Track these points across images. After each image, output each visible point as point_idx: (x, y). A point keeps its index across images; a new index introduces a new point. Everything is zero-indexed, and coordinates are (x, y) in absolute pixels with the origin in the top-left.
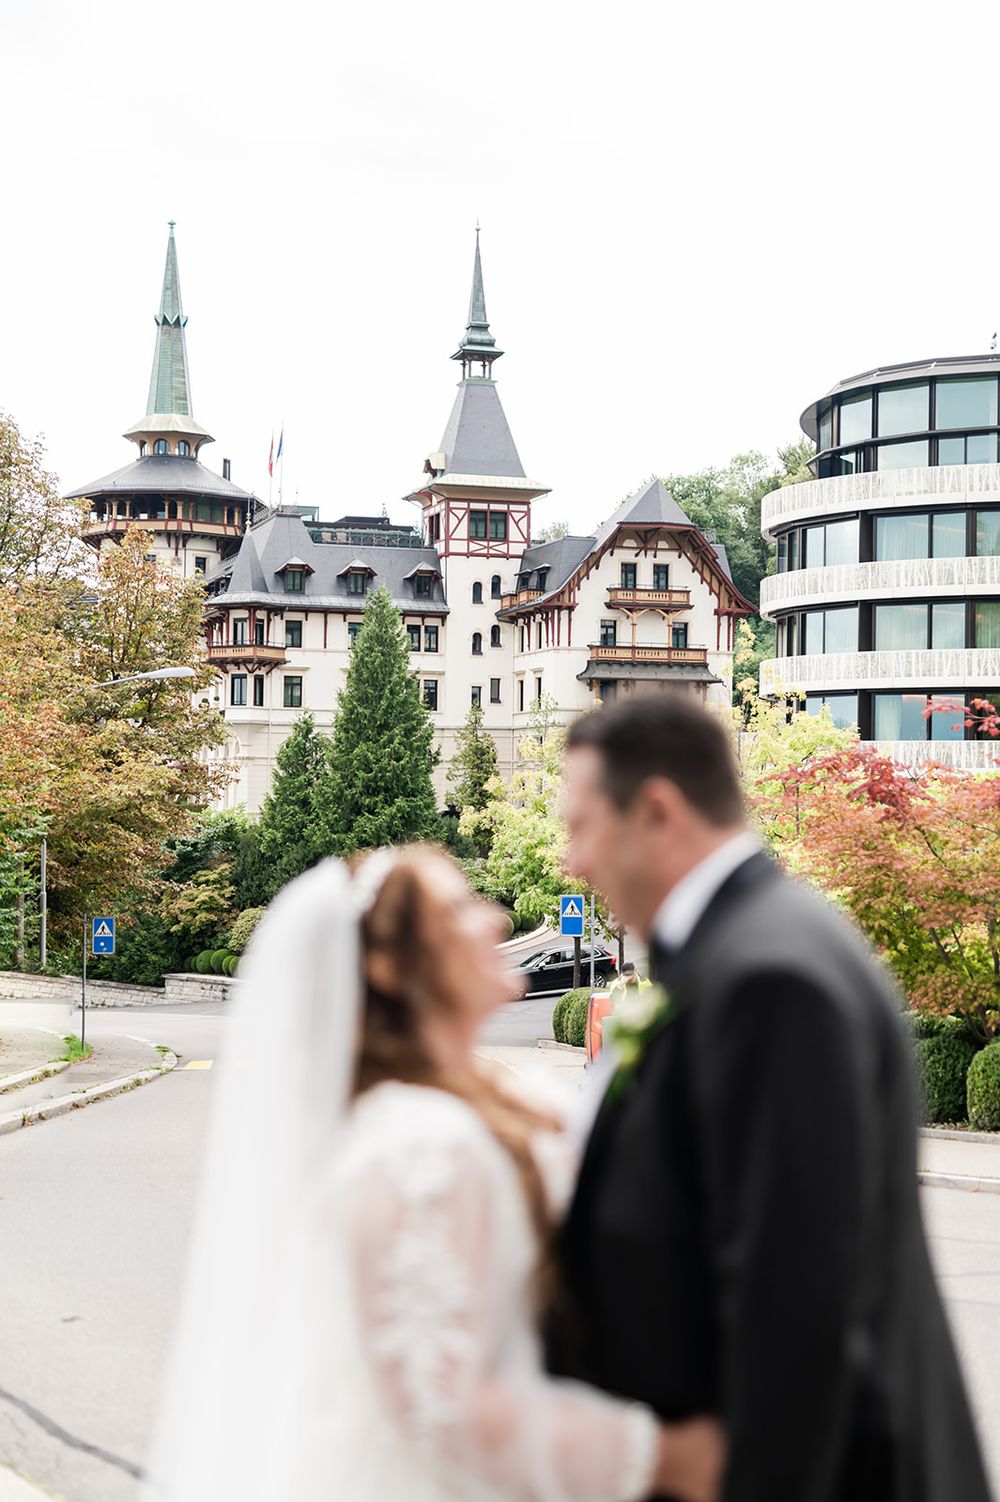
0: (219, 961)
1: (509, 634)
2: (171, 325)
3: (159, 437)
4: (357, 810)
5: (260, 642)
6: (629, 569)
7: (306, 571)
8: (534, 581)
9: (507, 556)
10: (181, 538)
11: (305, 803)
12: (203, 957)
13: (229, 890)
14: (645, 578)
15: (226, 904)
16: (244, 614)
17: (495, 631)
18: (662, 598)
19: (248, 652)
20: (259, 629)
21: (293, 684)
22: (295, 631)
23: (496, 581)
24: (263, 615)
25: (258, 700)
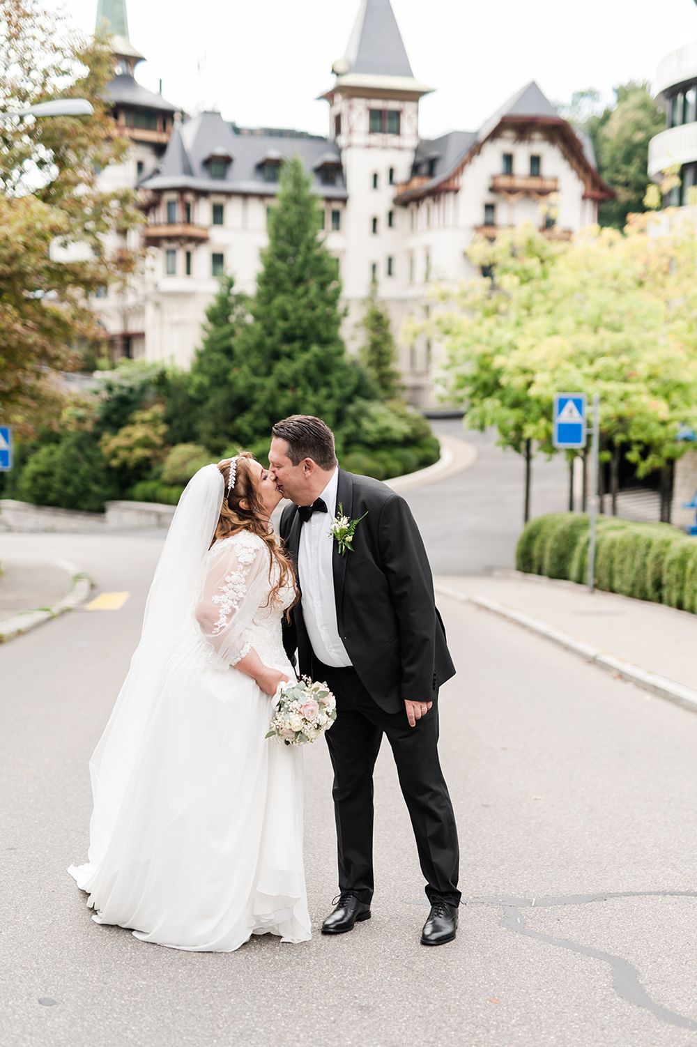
0: (154, 491)
1: (402, 217)
4: (276, 356)
5: (188, 220)
6: (508, 159)
7: (226, 161)
8: (424, 169)
9: (400, 148)
11: (229, 352)
12: (140, 488)
13: (163, 429)
14: (522, 166)
15: (158, 441)
16: (173, 196)
17: (391, 215)
18: (535, 184)
19: (178, 230)
20: (188, 209)
21: (218, 259)
22: (218, 213)
23: (391, 171)
24: (189, 197)
25: (188, 272)
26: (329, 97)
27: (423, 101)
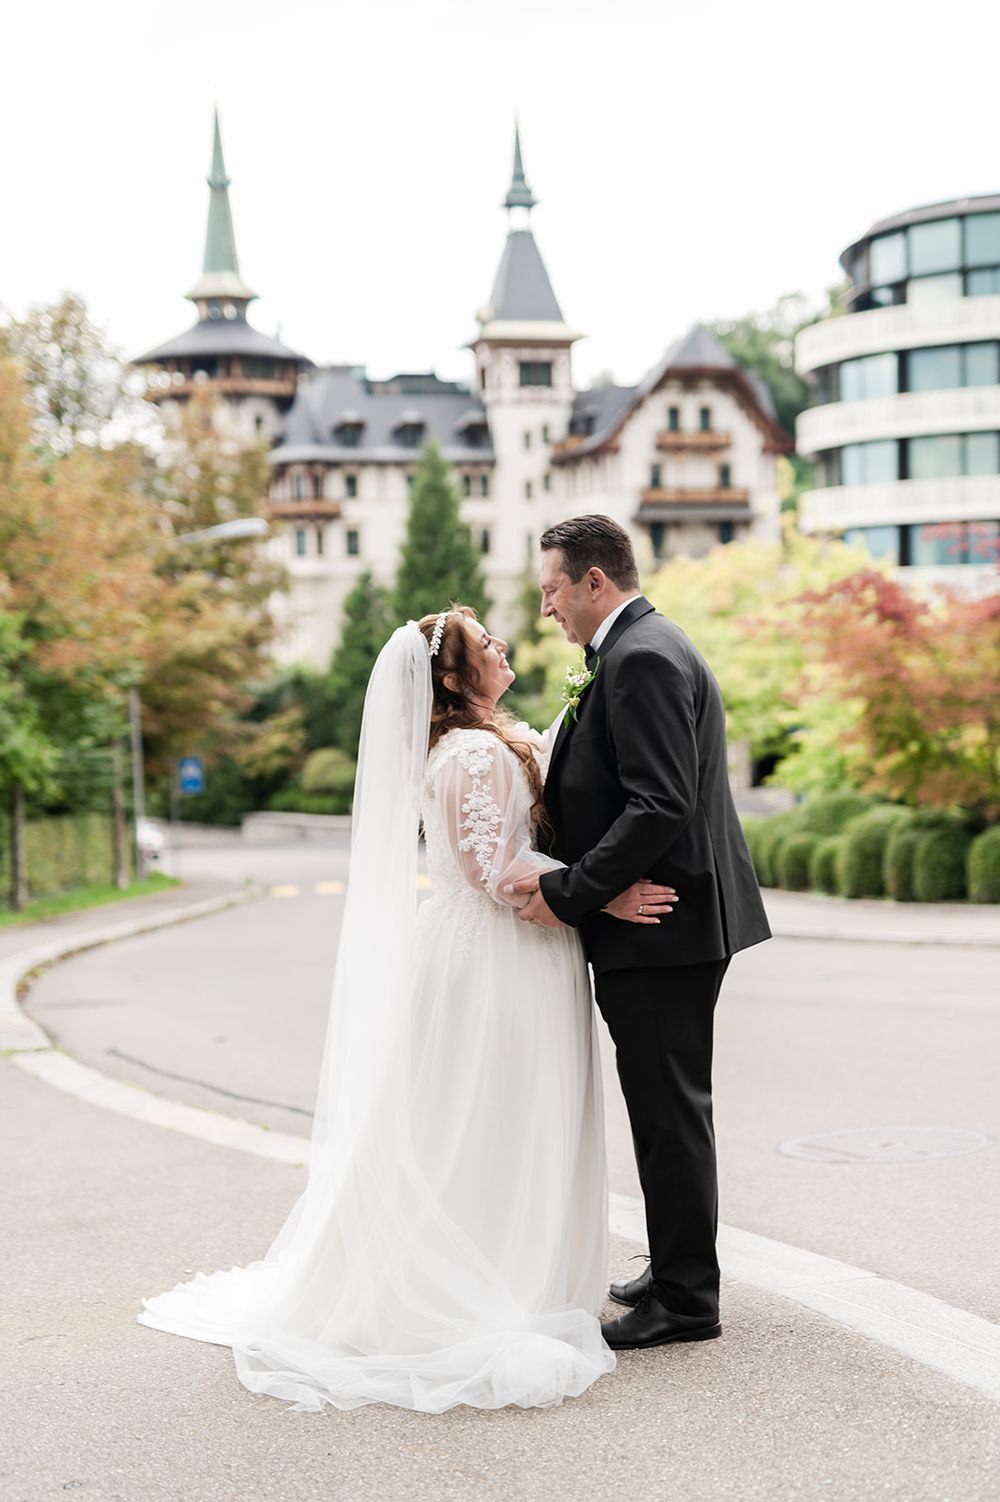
1: (560, 479)
2: (219, 188)
3: (213, 301)
5: (318, 495)
6: (674, 413)
7: (359, 428)
8: (581, 427)
9: (554, 403)
10: (236, 397)
12: (279, 799)
13: (301, 735)
14: (690, 420)
15: (296, 747)
16: (299, 470)
17: (547, 478)
18: (705, 439)
19: (307, 506)
20: (317, 483)
21: (352, 537)
22: (351, 483)
23: (545, 430)
24: (319, 469)
25: (320, 551)
26: (473, 347)
27: (576, 348)
